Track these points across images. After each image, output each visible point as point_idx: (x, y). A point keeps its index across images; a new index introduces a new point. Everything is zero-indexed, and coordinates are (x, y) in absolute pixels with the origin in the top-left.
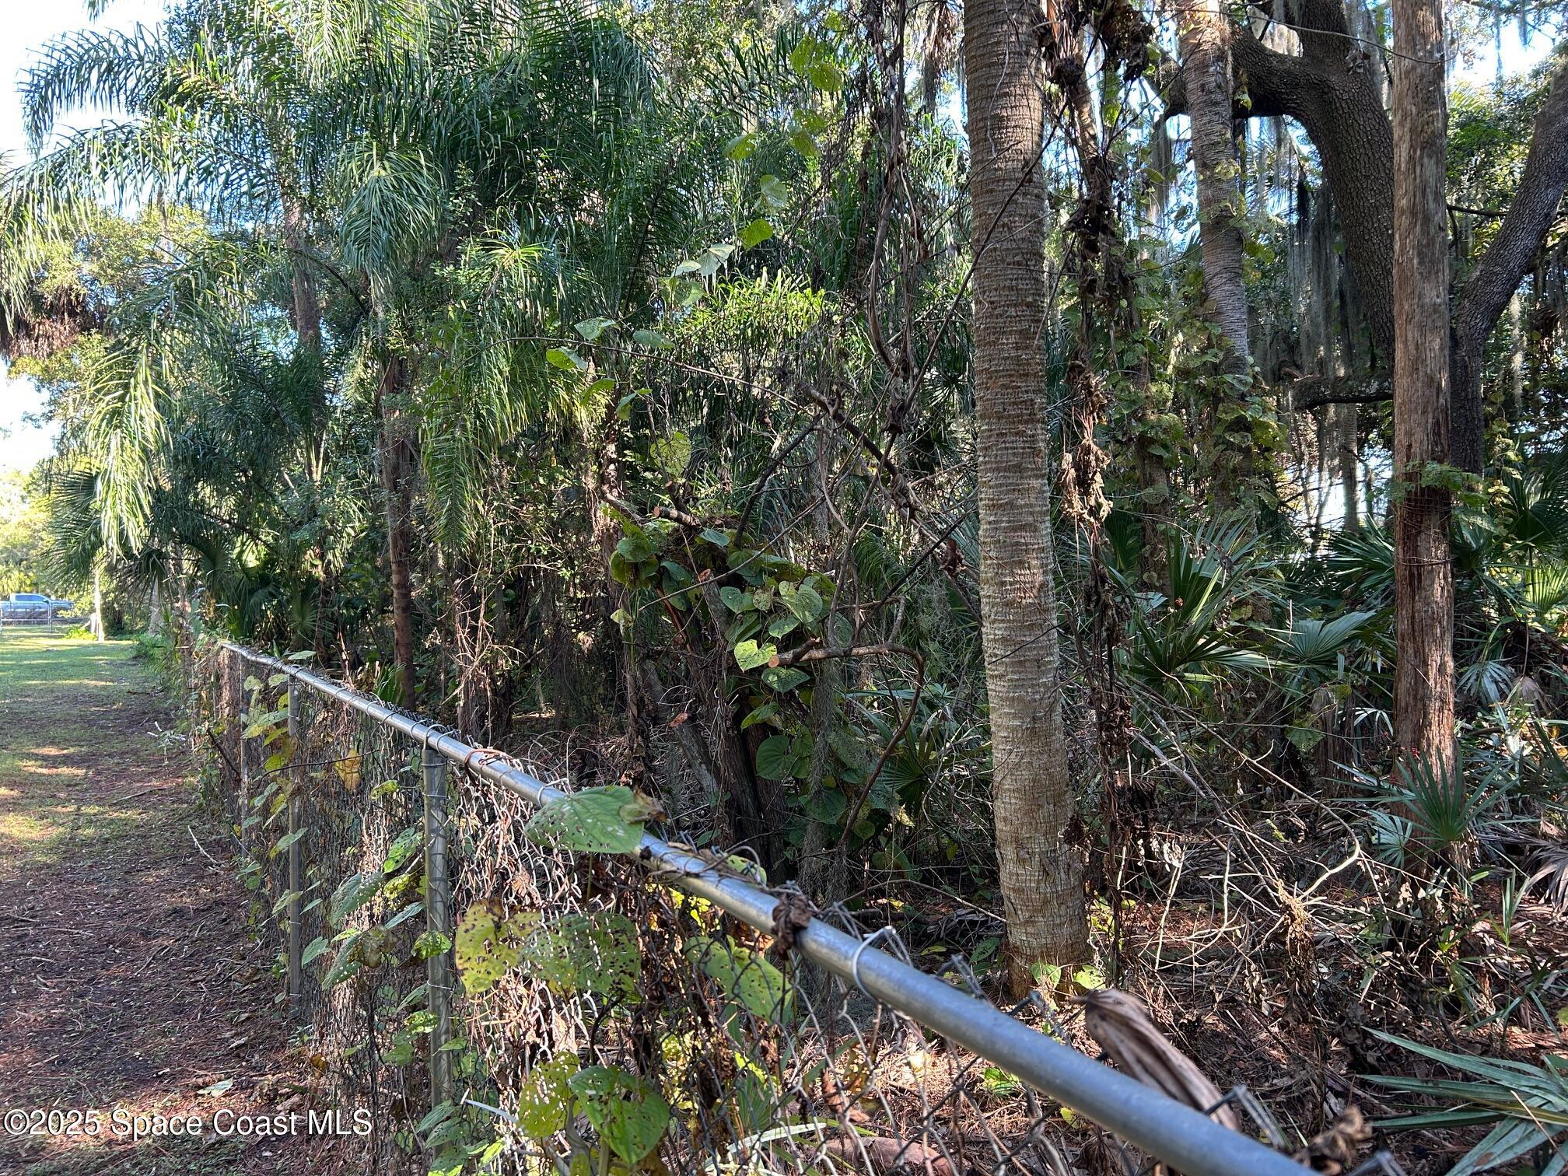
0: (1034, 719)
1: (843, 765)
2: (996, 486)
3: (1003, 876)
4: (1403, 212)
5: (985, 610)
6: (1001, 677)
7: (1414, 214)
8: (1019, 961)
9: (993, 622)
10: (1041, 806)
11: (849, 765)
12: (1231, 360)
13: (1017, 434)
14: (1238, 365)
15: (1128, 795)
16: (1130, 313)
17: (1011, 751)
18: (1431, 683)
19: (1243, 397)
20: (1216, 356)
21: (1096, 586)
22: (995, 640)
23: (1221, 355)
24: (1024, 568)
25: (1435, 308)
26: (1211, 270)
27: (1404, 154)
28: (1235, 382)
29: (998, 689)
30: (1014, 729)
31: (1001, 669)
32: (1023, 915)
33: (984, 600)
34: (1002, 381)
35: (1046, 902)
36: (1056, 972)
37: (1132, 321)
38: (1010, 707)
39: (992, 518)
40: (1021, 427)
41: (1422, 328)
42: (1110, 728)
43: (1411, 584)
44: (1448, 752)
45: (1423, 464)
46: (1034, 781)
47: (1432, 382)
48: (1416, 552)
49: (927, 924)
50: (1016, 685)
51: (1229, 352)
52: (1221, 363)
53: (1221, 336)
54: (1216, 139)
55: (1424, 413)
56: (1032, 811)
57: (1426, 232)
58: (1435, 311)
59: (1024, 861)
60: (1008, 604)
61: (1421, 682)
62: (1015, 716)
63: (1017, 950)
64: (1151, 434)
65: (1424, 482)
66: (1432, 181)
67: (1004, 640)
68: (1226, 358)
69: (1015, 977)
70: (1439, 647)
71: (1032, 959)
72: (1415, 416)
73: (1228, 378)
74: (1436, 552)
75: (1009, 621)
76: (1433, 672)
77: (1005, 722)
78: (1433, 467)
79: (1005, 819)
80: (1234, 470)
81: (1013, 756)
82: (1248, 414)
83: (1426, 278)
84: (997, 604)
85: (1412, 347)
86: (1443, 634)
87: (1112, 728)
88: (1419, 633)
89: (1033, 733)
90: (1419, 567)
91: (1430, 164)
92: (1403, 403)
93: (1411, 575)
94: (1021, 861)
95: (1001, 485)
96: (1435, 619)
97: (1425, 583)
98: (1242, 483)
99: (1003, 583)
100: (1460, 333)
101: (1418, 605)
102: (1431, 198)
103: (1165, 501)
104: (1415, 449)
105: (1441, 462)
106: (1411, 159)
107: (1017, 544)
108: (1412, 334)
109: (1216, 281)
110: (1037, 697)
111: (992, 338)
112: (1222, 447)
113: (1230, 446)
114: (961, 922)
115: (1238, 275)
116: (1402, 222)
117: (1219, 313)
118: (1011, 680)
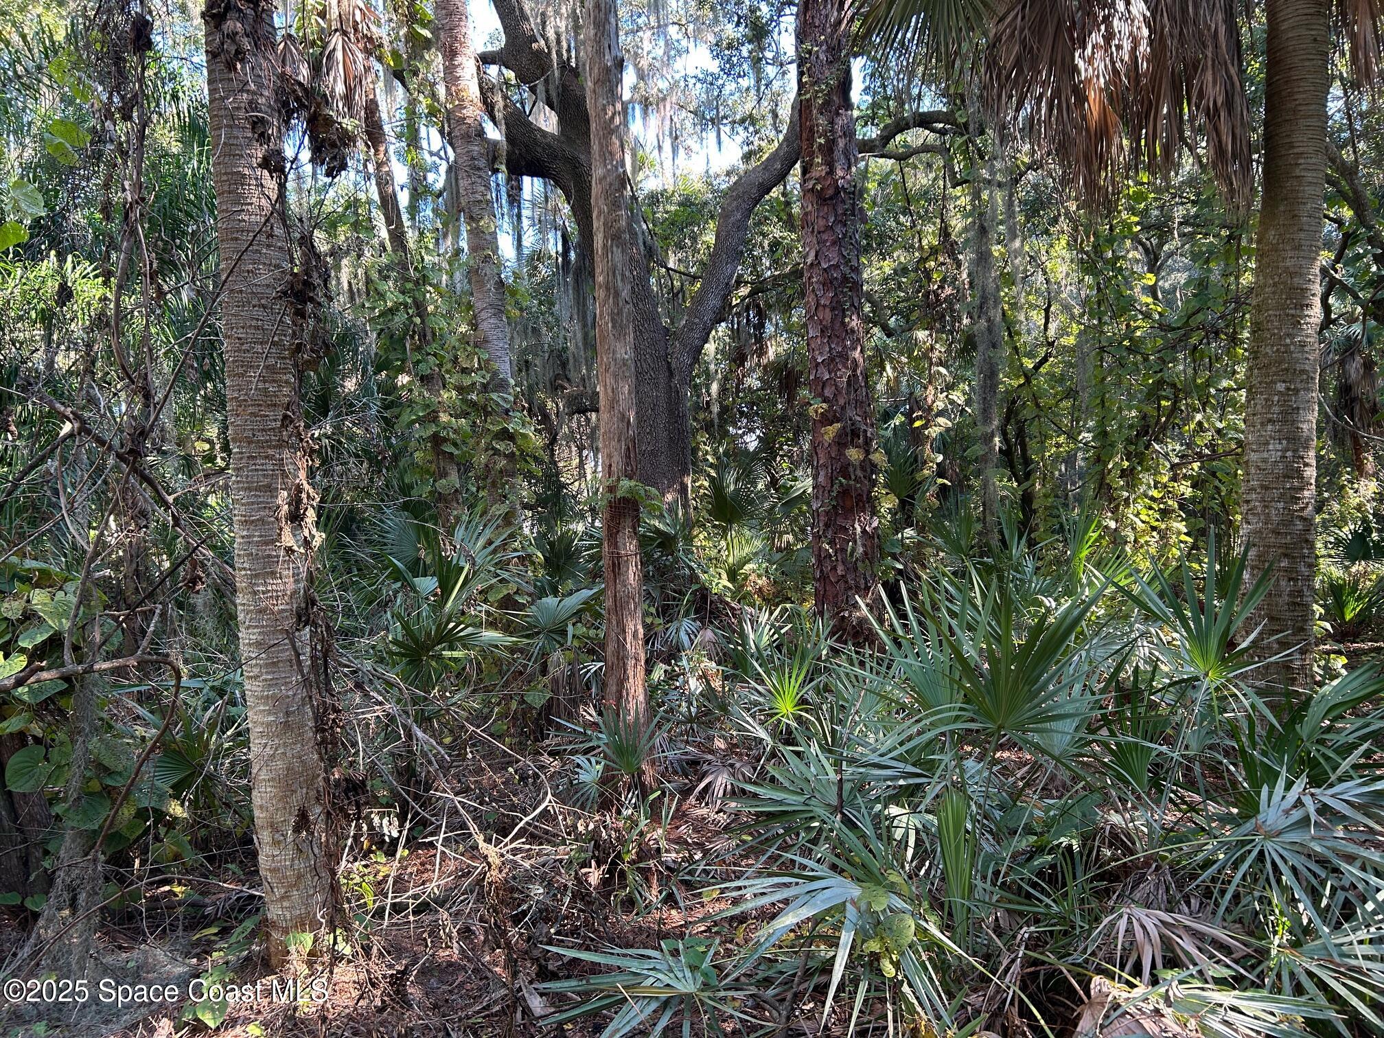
0: (287, 714)
1: (106, 769)
2: (248, 504)
3: (262, 858)
4: (600, 287)
5: (241, 617)
6: (256, 677)
7: (608, 289)
8: (275, 935)
9: (248, 628)
10: (294, 791)
11: (112, 768)
12: (497, 381)
13: (266, 457)
14: (502, 386)
15: (344, 784)
16: (424, 329)
17: (266, 745)
18: (628, 646)
19: (507, 411)
20: (483, 377)
21: (307, 608)
22: (250, 645)
23: (488, 376)
24: (276, 578)
25: (625, 363)
26: (479, 305)
27: (600, 242)
28: (499, 400)
29: (254, 688)
30: (269, 725)
31: (256, 671)
32: (278, 892)
33: (240, 608)
34: (250, 410)
35: (300, 877)
36: (308, 939)
37: (425, 336)
38: (265, 704)
39: (245, 533)
40: (271, 452)
41: (615, 376)
42: (324, 730)
43: (613, 571)
44: (641, 698)
45: (618, 480)
46: (288, 769)
47: (623, 418)
48: (616, 547)
49: (206, 906)
50: (270, 684)
51: (495, 374)
52: (488, 383)
53: (487, 361)
54: (480, 198)
55: (619, 440)
56: (286, 796)
57: (616, 304)
58: (625, 365)
59: (279, 842)
60: (261, 611)
61: (621, 646)
62: (269, 713)
63: (274, 925)
64: (443, 434)
65: (619, 494)
66: (620, 266)
67: (258, 644)
68: (492, 379)
69: (272, 949)
70: (633, 618)
71: (286, 931)
72: (613, 443)
73: (494, 396)
74: (629, 546)
75: (263, 627)
76: (629, 638)
77: (260, 718)
78: (626, 483)
79: (261, 807)
80: (501, 472)
81: (268, 749)
82: (511, 427)
83: (617, 339)
84: (251, 611)
85: (609, 391)
86: (635, 608)
87: (326, 730)
88: (619, 607)
89: (286, 725)
90: (618, 558)
91: (618, 252)
92: (605, 433)
93: (614, 564)
94: (276, 843)
95: (253, 503)
96: (630, 597)
97: (623, 569)
98: (507, 482)
99: (255, 593)
100: (673, 366)
101: (619, 586)
102: (619, 278)
103: (456, 491)
104: (614, 468)
105: (631, 479)
106: (605, 245)
107: (269, 556)
108: (610, 380)
109: (484, 315)
110: (291, 693)
111: (241, 370)
112: (491, 452)
113: (497, 452)
114: (238, 899)
115: (501, 312)
116: (601, 293)
117: (486, 341)
118: (266, 680)
